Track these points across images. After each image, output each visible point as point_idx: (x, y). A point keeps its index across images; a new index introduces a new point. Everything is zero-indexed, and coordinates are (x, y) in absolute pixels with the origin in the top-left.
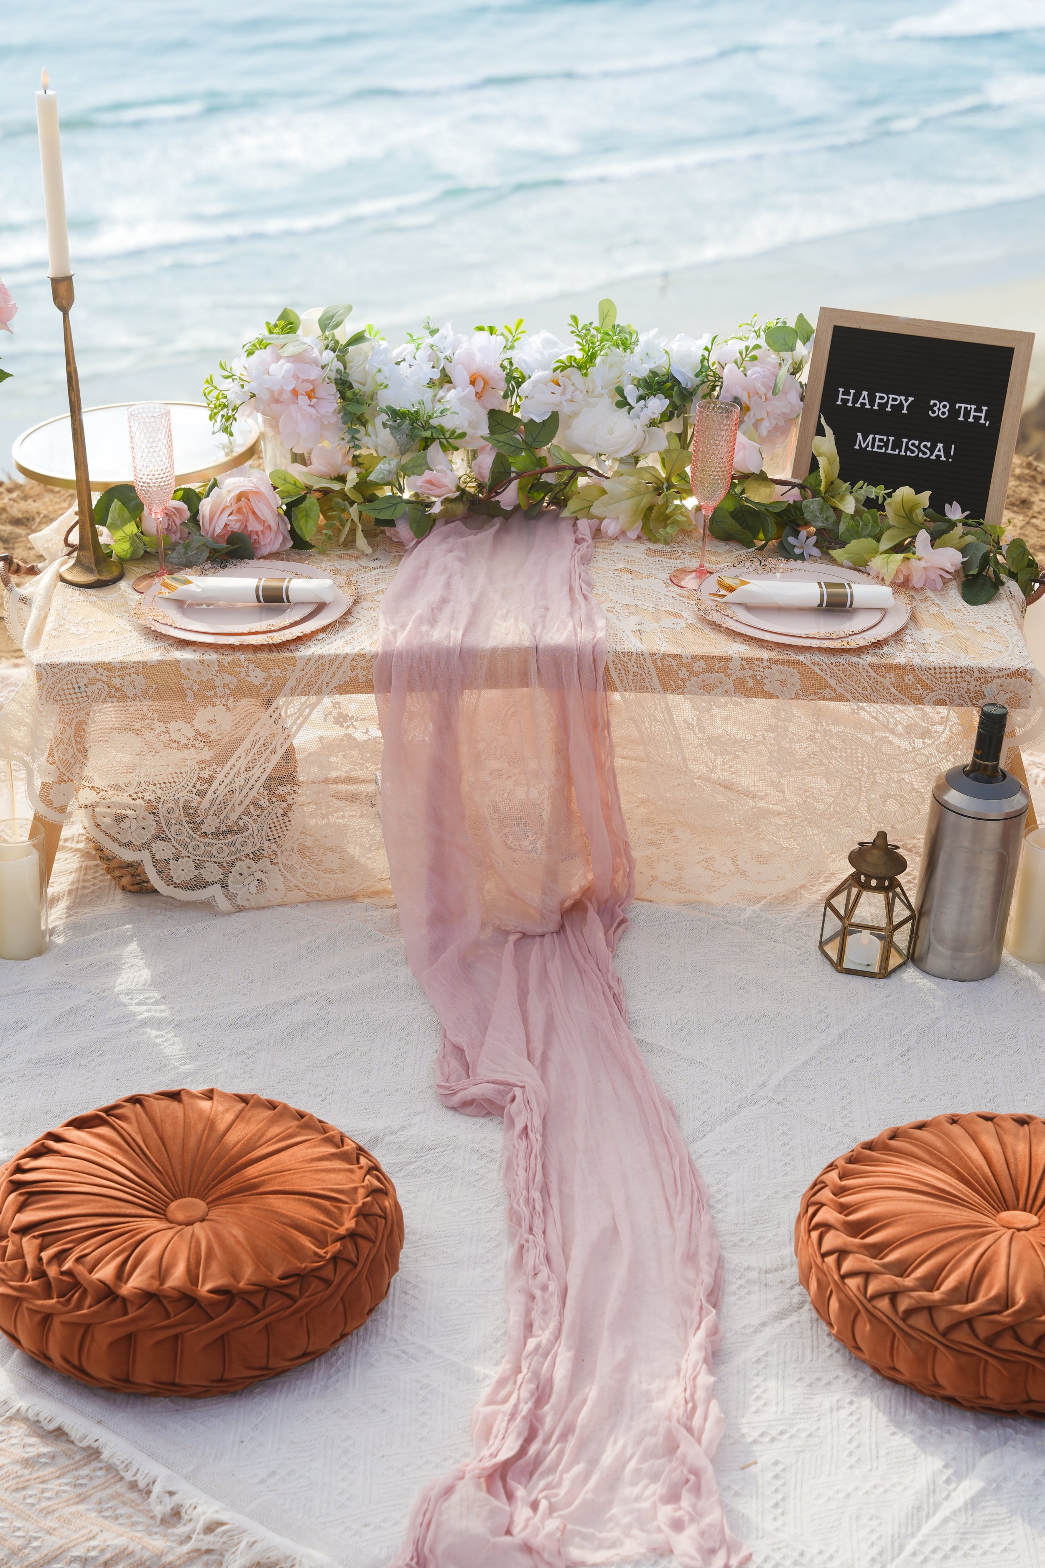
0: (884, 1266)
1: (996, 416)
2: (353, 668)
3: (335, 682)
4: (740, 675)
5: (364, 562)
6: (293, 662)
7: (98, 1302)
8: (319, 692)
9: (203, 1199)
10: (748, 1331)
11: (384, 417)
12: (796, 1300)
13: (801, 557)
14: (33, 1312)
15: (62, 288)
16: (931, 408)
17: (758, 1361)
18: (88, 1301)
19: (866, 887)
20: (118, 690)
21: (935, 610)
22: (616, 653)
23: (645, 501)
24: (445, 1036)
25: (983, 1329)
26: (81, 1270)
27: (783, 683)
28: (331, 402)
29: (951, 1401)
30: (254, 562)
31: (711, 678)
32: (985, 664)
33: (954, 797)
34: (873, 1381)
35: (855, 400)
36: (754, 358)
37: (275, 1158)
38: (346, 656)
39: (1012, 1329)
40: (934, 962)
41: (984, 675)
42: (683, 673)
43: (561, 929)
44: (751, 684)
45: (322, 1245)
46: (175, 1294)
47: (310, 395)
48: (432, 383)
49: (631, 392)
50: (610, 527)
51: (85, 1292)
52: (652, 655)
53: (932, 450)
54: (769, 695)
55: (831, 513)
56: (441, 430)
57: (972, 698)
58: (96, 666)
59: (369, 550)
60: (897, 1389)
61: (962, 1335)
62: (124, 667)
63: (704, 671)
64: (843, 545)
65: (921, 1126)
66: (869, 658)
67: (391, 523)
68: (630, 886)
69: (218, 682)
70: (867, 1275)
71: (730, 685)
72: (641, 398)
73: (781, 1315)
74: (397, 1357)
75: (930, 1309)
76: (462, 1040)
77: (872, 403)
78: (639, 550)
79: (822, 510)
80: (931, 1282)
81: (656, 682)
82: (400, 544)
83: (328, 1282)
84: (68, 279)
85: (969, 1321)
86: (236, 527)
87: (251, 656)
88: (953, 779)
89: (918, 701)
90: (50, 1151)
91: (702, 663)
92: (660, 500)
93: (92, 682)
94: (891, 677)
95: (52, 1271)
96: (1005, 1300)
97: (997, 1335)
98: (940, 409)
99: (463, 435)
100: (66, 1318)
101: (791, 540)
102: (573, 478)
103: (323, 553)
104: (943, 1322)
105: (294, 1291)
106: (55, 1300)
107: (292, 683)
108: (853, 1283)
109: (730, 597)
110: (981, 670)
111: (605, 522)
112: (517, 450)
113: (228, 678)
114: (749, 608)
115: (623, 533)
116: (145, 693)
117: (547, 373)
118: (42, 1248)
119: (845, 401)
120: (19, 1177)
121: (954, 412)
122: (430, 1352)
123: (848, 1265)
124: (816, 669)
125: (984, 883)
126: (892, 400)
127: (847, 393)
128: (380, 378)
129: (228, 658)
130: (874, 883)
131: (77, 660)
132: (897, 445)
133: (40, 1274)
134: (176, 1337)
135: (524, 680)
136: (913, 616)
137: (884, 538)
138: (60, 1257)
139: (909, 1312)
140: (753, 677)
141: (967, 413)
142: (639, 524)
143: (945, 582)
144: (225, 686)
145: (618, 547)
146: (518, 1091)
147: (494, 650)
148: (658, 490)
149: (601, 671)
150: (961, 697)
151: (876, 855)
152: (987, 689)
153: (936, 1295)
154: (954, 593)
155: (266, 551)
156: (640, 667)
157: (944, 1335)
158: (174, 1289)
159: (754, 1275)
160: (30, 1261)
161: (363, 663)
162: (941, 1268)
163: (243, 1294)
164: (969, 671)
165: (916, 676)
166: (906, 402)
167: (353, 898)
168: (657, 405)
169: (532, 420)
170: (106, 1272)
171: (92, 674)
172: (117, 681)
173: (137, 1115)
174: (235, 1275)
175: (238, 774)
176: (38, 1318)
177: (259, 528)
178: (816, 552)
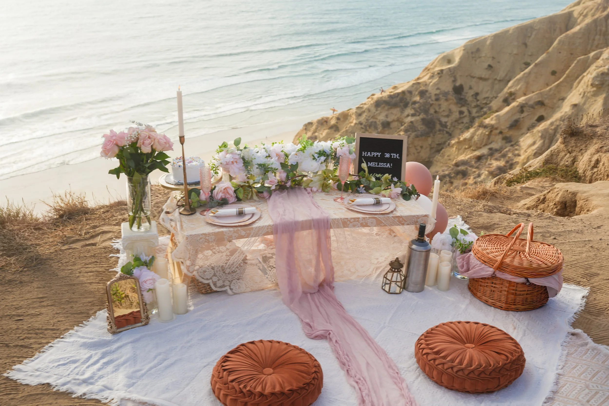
0: (448, 361)
1: (401, 156)
2: (268, 229)
3: (263, 233)
4: (362, 222)
5: (256, 203)
6: (252, 228)
7: (260, 397)
8: (259, 236)
9: (271, 368)
10: (411, 383)
11: (257, 166)
12: (418, 374)
13: (362, 193)
14: (242, 402)
15: (182, 139)
16: (385, 155)
17: (418, 390)
18: (257, 397)
19: (395, 272)
20: (208, 240)
21: (399, 203)
22: (332, 219)
23: (322, 182)
24: (302, 321)
25: (477, 373)
26: (252, 390)
27: (372, 223)
28: (241, 164)
29: (468, 392)
30: (229, 205)
31: (355, 223)
32: (418, 214)
33: (414, 247)
34: (446, 390)
35: (367, 155)
36: (343, 146)
37: (286, 355)
38: (266, 226)
39: (483, 372)
40: (410, 288)
41: (418, 217)
42: (348, 223)
43: (319, 291)
44: (364, 224)
45: (309, 375)
46: (279, 393)
47: (236, 162)
48: (267, 157)
49: (316, 156)
50: (315, 189)
51: (255, 395)
52: (341, 219)
53: (387, 165)
54: (369, 226)
55: (368, 182)
56: (272, 168)
57: (415, 223)
58: (202, 234)
59: (257, 199)
60: (453, 391)
61: (472, 375)
62: (209, 234)
63: (354, 222)
64: (372, 189)
65: (437, 327)
66: (391, 215)
67: (262, 192)
68: (333, 278)
69: (233, 235)
70: (443, 364)
71: (359, 225)
72: (318, 157)
73: (417, 378)
74: (329, 402)
75: (462, 370)
76: (307, 321)
77: (371, 155)
78: (323, 194)
79: (366, 181)
80: (461, 363)
81: (342, 226)
82: (264, 198)
83: (313, 384)
84: (184, 137)
85: (473, 371)
86: (223, 197)
87: (242, 228)
88: (413, 242)
89: (403, 224)
90: (228, 361)
91: (353, 220)
92: (325, 181)
93: (201, 238)
94: (397, 219)
95: (244, 391)
96: (480, 365)
97: (480, 374)
98: (387, 155)
99: (277, 169)
100: (252, 402)
101: (358, 189)
102: (302, 178)
103: (244, 201)
104: (466, 372)
105: (307, 388)
106: (247, 399)
107: (252, 234)
108: (440, 367)
109: (353, 203)
110: (417, 216)
111: (313, 188)
112: (290, 172)
113: (236, 234)
114: (358, 206)
115: (317, 190)
116: (214, 240)
117: (294, 153)
118: (239, 385)
119: (364, 155)
120: (223, 368)
121: (391, 156)
122: (337, 400)
123: (437, 362)
124: (380, 219)
125: (421, 268)
126: (375, 154)
127: (365, 153)
128: (253, 157)
129: (236, 229)
130: (396, 270)
131: (196, 233)
132: (378, 165)
133: (241, 392)
134: (282, 403)
135: (310, 228)
136: (396, 206)
137: (382, 186)
138: (245, 387)
139: (457, 372)
140: (365, 222)
141: (394, 156)
142: (321, 188)
143: (398, 196)
144: (235, 236)
145: (317, 194)
146: (331, 332)
147: (302, 221)
148: (325, 179)
149: (329, 224)
150: (413, 223)
151: (396, 264)
152: (419, 220)
153: (463, 366)
154: (401, 198)
155: (230, 202)
156: (338, 222)
157: (467, 375)
158: (278, 391)
159: (405, 369)
160: (238, 389)
161: (270, 227)
162: (461, 359)
163: (296, 390)
164: (414, 216)
165: (403, 219)
166: (379, 154)
167: (263, 290)
168: (323, 158)
169: (292, 164)
170: (259, 389)
171: (201, 237)
172: (207, 238)
173: (245, 349)
174: (292, 385)
175: (236, 258)
176: (243, 404)
177: (229, 196)
178: (365, 191)
